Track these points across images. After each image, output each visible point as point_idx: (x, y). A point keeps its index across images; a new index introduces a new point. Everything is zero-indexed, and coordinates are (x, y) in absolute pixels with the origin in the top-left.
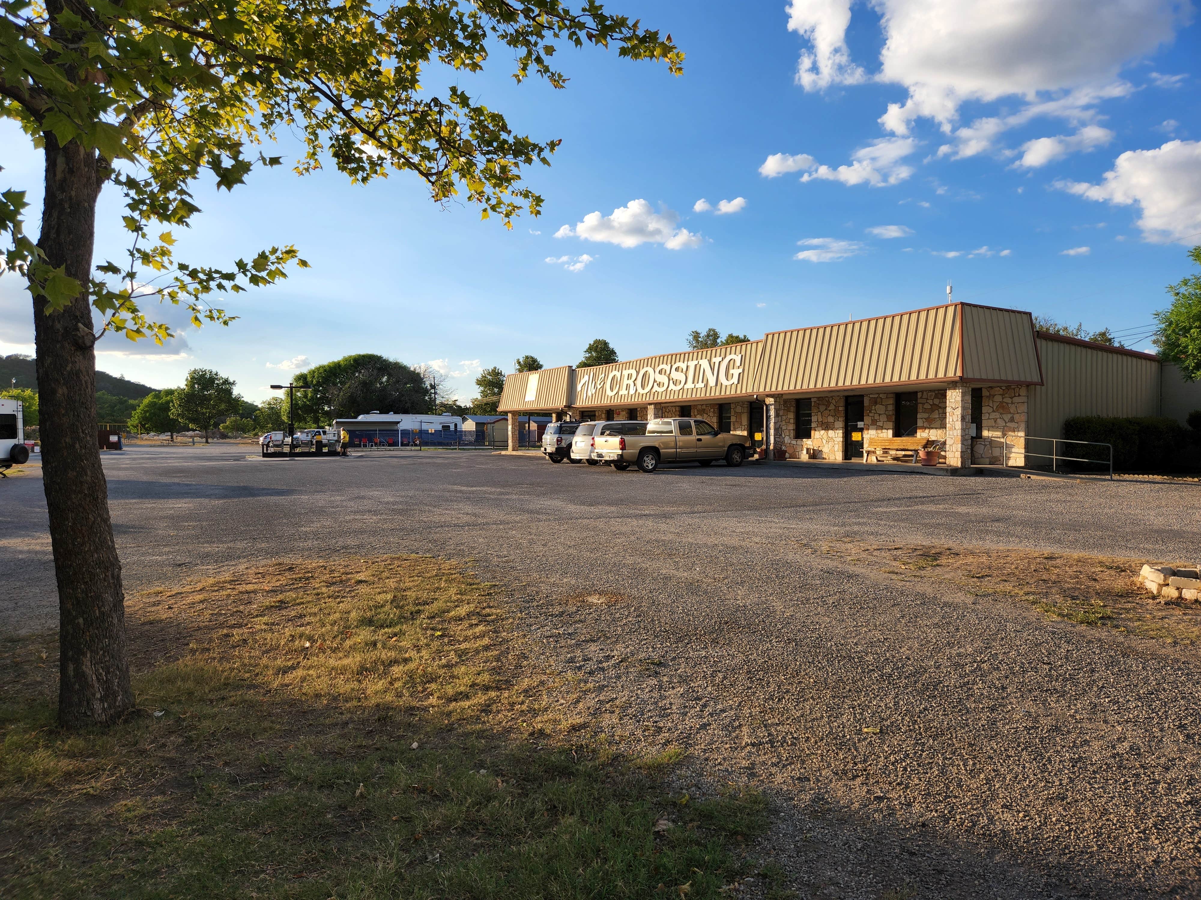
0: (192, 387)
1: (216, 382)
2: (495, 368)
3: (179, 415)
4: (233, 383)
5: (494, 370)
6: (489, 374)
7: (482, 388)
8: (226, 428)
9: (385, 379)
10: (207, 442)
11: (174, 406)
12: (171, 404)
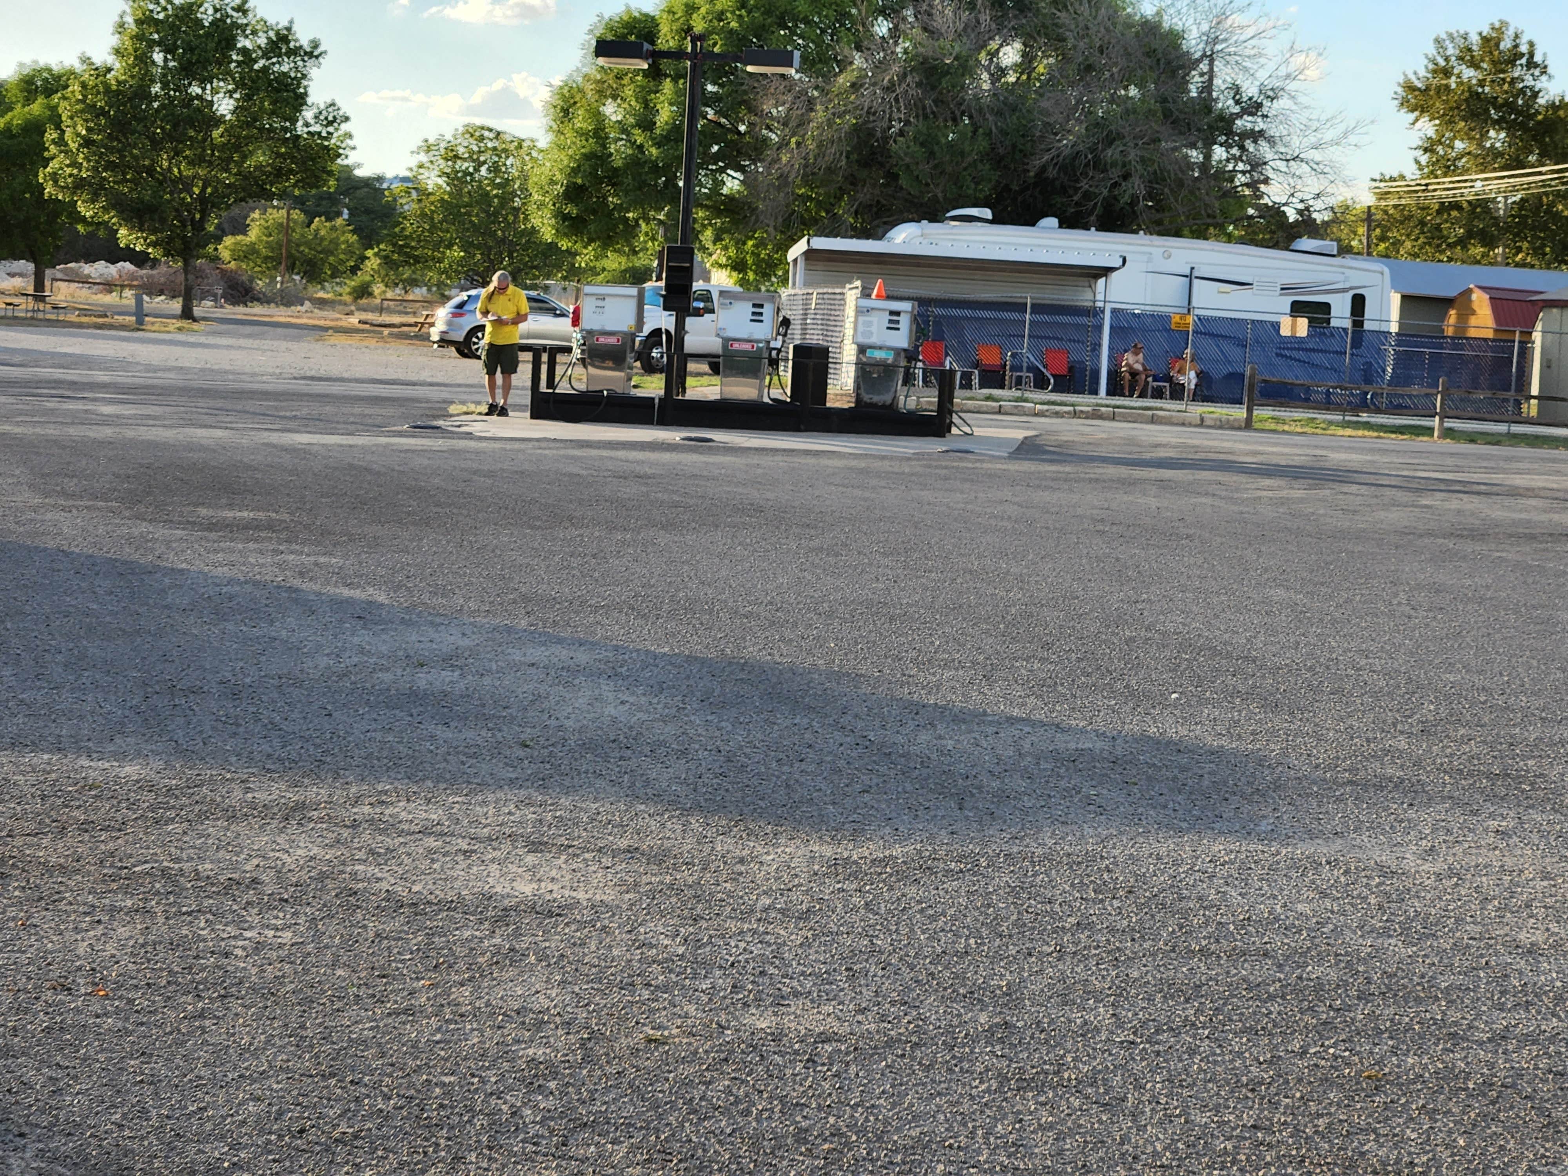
0: (143, 60)
1: (243, 42)
2: (1499, 30)
3: (79, 184)
4: (313, 53)
5: (1490, 42)
6: (1468, 57)
7: (1427, 127)
8: (247, 254)
9: (1010, 55)
10: (187, 314)
11: (61, 142)
12: (51, 135)
